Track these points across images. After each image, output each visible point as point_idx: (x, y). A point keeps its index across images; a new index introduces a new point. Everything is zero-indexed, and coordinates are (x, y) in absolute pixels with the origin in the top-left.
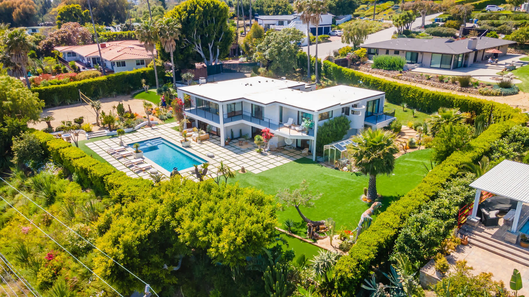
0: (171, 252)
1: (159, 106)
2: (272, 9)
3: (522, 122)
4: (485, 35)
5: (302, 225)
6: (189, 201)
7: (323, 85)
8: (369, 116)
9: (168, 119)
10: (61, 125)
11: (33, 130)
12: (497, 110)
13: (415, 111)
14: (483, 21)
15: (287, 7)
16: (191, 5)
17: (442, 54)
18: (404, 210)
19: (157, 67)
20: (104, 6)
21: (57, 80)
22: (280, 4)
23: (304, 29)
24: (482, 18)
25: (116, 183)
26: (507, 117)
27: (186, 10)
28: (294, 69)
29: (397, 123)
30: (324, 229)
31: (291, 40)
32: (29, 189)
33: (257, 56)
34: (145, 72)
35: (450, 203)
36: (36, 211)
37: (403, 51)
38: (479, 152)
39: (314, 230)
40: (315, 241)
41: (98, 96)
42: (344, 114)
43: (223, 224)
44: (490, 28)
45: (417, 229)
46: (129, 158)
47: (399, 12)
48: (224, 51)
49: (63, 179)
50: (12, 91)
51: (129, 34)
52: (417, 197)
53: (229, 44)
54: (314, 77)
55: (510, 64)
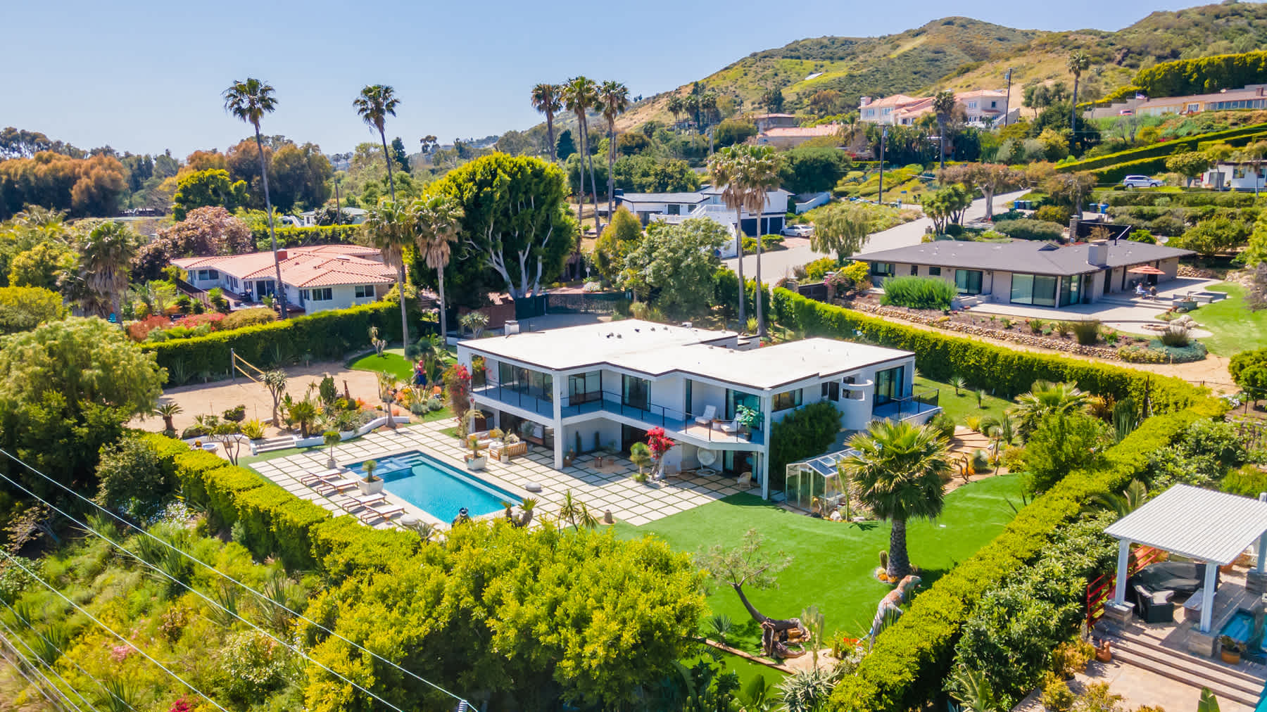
0: (469, 680)
1: (409, 384)
2: (651, 179)
3: (1215, 413)
4: (1125, 237)
5: (748, 630)
6: (512, 565)
7: (775, 340)
8: (881, 404)
9: (432, 413)
10: (193, 425)
11: (141, 433)
12: (1160, 390)
13: (983, 394)
14: (1119, 209)
15: (686, 176)
16: (484, 168)
17: (1035, 274)
18: (969, 586)
19: (407, 300)
20: (278, 172)
21: (184, 329)
22: (669, 170)
23: (728, 220)
24: (1117, 202)
25: (337, 538)
26: (1181, 405)
27: (472, 180)
28: (708, 306)
29: (945, 419)
30: (799, 636)
31: (701, 243)
32: (128, 563)
33: (625, 278)
34: (376, 311)
35: (1067, 571)
36: (144, 611)
37: (949, 268)
38: (1125, 473)
39: (777, 639)
40: (780, 661)
41: (271, 364)
42: (826, 397)
43: (589, 607)
44: (1135, 222)
45: (1000, 621)
46: (350, 493)
47: (935, 188)
48: (553, 267)
49: (209, 537)
50: (103, 348)
51: (334, 232)
52: (997, 560)
53: (564, 253)
54: (753, 323)
55: (1185, 297)
